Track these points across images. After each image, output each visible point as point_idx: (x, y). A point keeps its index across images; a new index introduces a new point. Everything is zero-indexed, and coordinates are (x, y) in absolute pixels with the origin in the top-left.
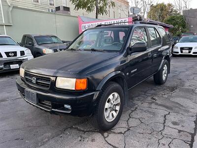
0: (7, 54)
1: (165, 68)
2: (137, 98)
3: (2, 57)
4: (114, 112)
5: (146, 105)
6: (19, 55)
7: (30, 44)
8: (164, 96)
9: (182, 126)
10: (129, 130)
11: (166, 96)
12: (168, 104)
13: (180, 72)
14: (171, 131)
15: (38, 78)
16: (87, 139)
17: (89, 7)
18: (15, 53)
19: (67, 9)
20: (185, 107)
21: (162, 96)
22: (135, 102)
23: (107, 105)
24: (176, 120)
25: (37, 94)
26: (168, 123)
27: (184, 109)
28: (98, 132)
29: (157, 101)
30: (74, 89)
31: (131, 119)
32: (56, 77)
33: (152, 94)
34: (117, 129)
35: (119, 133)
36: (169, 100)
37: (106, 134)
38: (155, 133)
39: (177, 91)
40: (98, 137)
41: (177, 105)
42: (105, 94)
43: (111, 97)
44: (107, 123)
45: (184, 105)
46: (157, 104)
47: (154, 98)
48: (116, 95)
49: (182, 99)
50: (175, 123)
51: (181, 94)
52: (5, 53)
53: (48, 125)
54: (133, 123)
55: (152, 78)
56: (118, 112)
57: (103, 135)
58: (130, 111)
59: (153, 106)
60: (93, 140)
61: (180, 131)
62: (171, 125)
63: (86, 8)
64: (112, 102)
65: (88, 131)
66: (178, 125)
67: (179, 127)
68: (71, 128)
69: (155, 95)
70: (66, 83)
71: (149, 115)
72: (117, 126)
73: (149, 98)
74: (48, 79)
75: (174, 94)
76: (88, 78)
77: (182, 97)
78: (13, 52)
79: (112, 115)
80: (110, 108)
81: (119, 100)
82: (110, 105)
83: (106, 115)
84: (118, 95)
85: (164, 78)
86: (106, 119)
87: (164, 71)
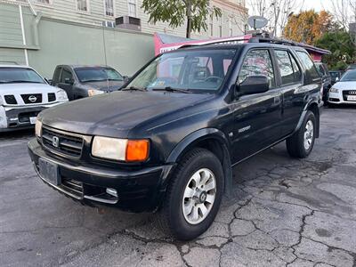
0: (25, 97)
1: (310, 126)
2: (251, 182)
3: (16, 103)
4: (202, 206)
5: (268, 195)
6: (45, 99)
7: (67, 82)
8: (305, 179)
9: (337, 239)
10: (230, 241)
11: (309, 180)
12: (311, 196)
13: (340, 136)
14: (313, 246)
15: (63, 138)
16: (149, 256)
17: (175, 17)
18: (39, 97)
19: (135, 21)
20: (345, 202)
21: (301, 179)
22: (248, 189)
23: (188, 192)
24: (325, 226)
25: (59, 167)
26: (310, 232)
27: (343, 205)
28: (170, 242)
29: (290, 189)
30: (123, 159)
31: (236, 221)
32: (93, 136)
33: (282, 176)
34: (207, 239)
35: (210, 247)
36: (315, 187)
37: (185, 248)
38: (281, 249)
39: (332, 170)
40: (170, 252)
41: (331, 198)
42: (185, 170)
43: (196, 177)
44: (187, 227)
45: (343, 197)
46: (289, 194)
47: (286, 182)
48: (207, 173)
49: (340, 187)
50: (322, 233)
51: (340, 176)
52: (22, 96)
53: (82, 225)
54: (240, 228)
55: (283, 144)
56: (211, 207)
57: (179, 249)
58: (237, 206)
59: (282, 197)
60: (159, 258)
61: (331, 249)
62: (315, 236)
63: (170, 20)
64: (199, 187)
65: (153, 241)
66: (329, 236)
67: (330, 241)
68: (122, 232)
69: (289, 177)
70: (110, 147)
71: (272, 215)
72: (208, 233)
73: (276, 183)
74: (79, 141)
75: (325, 176)
76: (150, 140)
77: (340, 182)
78: (35, 95)
79: (199, 212)
80: (194, 198)
81: (214, 184)
82: (194, 192)
83: (187, 210)
84: (211, 174)
85: (308, 147)
86: (187, 219)
87: (307, 133)
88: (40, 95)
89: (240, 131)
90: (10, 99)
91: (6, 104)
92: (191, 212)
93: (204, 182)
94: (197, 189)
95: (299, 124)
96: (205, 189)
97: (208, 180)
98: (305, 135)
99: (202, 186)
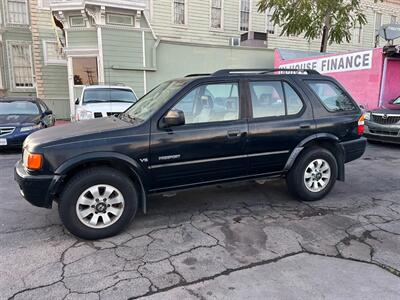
4: (105, 216)
9: (192, 268)
10: (115, 248)
19: (261, 36)
23: (83, 200)
24: (202, 257)
27: (256, 247)
34: (104, 242)
35: (96, 248)
37: (80, 243)
43: (94, 189)
52: (107, 113)
54: (137, 242)
56: (117, 218)
57: (77, 243)
61: (173, 272)
62: (180, 261)
63: (304, 32)
66: (191, 264)
72: (111, 239)
76: (43, 155)
79: (100, 220)
80: (93, 206)
81: (120, 199)
82: (94, 202)
83: (81, 215)
84: (116, 190)
85: (317, 190)
86: (82, 221)
87: (314, 172)
89: (160, 158)
91: (94, 118)
92: (89, 217)
93: (106, 196)
94: (97, 200)
95: (290, 161)
96: (108, 202)
97: (114, 195)
98: (307, 175)
99: (105, 200)
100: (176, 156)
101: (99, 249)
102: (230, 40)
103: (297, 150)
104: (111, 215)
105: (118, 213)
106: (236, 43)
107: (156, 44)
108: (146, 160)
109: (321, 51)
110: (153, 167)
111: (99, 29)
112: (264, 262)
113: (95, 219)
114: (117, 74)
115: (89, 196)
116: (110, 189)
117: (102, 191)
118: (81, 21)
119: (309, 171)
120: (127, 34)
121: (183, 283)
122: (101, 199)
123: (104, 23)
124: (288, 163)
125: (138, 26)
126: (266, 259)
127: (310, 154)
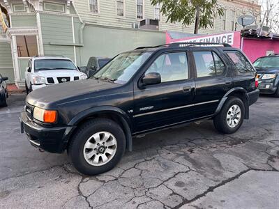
0: (60, 79)
2: (169, 147)
3: (53, 82)
4: (103, 156)
5: (171, 156)
6: (72, 79)
7: (92, 69)
8: (211, 149)
9: (185, 189)
11: (214, 150)
12: (202, 161)
16: (63, 180)
17: (187, 18)
18: (68, 79)
20: (221, 168)
23: (89, 145)
24: (186, 180)
27: (217, 169)
29: (191, 154)
30: (43, 120)
32: (35, 107)
34: (104, 176)
35: (101, 181)
36: (212, 155)
37: (86, 179)
38: (140, 189)
41: (214, 164)
42: (85, 131)
43: (96, 136)
50: (179, 184)
51: (242, 150)
52: (58, 78)
54: (131, 173)
56: (112, 157)
57: (83, 179)
59: (179, 159)
61: (173, 194)
62: (172, 185)
63: (182, 21)
65: (73, 173)
66: (182, 186)
68: (62, 166)
69: (201, 146)
71: (160, 169)
73: (186, 149)
75: (230, 148)
76: (57, 111)
78: (66, 78)
79: (100, 159)
80: (95, 149)
81: (114, 142)
82: (96, 146)
83: (87, 156)
84: (112, 136)
85: (233, 126)
86: (88, 161)
87: (232, 114)
88: (69, 78)
89: (141, 109)
90: (50, 80)
91: (47, 83)
92: (93, 158)
93: (104, 140)
94: (98, 144)
95: (219, 107)
96: (105, 145)
97: (110, 139)
98: (228, 116)
99: (104, 143)
100: (151, 107)
101: (104, 181)
102: (132, 25)
103: (224, 99)
104: (108, 155)
105: (112, 152)
106: (137, 27)
107: (83, 26)
108: (132, 111)
109: (195, 33)
110: (136, 116)
111: (38, 15)
112: (230, 180)
113: (97, 159)
114: (54, 48)
115: (93, 141)
116: (107, 135)
117: (102, 137)
118: (22, 8)
119: (230, 113)
120: (60, 18)
121: (186, 201)
122: (101, 143)
123: (42, 10)
124: (218, 108)
125: (68, 12)
126: (231, 177)
127: (231, 101)
